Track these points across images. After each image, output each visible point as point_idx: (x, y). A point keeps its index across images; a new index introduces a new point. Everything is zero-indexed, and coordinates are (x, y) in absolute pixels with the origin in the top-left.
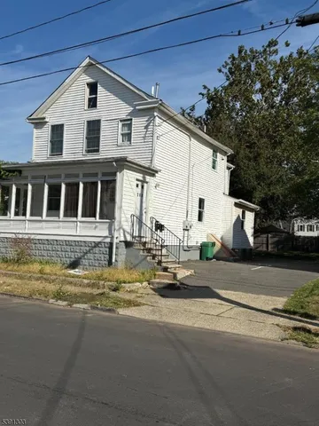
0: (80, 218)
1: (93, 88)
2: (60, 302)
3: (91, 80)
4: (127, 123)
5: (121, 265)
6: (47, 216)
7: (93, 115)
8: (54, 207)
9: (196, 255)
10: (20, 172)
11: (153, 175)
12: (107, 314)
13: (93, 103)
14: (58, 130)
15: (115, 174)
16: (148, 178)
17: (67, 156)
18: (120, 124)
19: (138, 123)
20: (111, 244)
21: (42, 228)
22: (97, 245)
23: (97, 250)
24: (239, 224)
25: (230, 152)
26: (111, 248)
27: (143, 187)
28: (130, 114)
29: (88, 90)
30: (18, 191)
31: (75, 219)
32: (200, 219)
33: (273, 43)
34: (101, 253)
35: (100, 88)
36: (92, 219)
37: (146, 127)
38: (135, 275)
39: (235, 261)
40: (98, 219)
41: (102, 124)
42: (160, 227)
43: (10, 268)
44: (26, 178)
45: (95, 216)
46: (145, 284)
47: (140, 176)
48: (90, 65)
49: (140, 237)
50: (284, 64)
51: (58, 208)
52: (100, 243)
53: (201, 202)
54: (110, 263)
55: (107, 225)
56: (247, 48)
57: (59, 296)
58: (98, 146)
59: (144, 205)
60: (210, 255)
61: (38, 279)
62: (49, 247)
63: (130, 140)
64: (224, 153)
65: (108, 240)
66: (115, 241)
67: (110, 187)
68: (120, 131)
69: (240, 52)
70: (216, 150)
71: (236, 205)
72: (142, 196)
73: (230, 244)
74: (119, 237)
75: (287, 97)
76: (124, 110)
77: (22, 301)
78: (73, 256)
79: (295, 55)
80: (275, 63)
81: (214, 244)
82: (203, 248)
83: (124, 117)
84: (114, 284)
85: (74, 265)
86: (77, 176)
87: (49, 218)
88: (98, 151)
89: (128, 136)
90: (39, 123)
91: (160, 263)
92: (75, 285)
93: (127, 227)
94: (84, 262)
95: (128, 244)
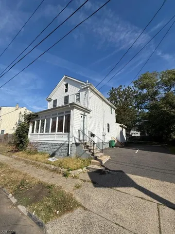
0: (56, 132)
1: (67, 85)
3: (66, 83)
4: (78, 95)
5: (73, 156)
7: (66, 94)
9: (108, 146)
10: (37, 116)
11: (89, 113)
13: (66, 91)
14: (55, 101)
15: (70, 112)
16: (86, 114)
18: (76, 96)
19: (82, 94)
20: (69, 144)
21: (43, 138)
22: (63, 145)
23: (63, 147)
25: (116, 108)
26: (68, 147)
27: (84, 118)
28: (79, 91)
29: (65, 87)
31: (54, 133)
32: (108, 132)
34: (63, 150)
35: (69, 85)
36: (61, 133)
37: (85, 95)
39: (123, 147)
40: (63, 133)
41: (69, 96)
42: (92, 135)
43: (26, 157)
44: (39, 118)
45: (62, 131)
46: (85, 169)
47: (83, 113)
48: (66, 78)
49: (84, 140)
50: (124, 91)
52: (64, 144)
53: (108, 125)
54: (68, 155)
55: (67, 135)
59: (85, 126)
60: (113, 145)
62: (48, 146)
63: (79, 101)
64: (114, 109)
65: (67, 143)
68: (76, 98)
69: (112, 89)
70: (112, 107)
71: (120, 126)
72: (84, 121)
73: (120, 141)
74: (72, 141)
76: (77, 90)
80: (122, 92)
81: (114, 141)
82: (111, 143)
83: (77, 92)
85: (53, 155)
86: (56, 114)
87: (45, 133)
89: (78, 99)
90: (50, 100)
91: (93, 154)
93: (77, 136)
94: (57, 153)
95: (77, 144)
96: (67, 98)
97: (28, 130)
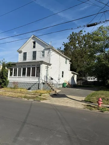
0: (31, 77)
1: (34, 43)
2: (25, 99)
3: (34, 41)
4: (43, 52)
5: (42, 89)
6: (22, 76)
7: (34, 50)
8: (24, 74)
9: (62, 86)
10: (15, 65)
11: (50, 65)
12: (38, 102)
13: (34, 47)
14: (25, 54)
15: (40, 65)
16: (49, 66)
17: (27, 60)
18: (41, 52)
19: (46, 52)
20: (39, 83)
21: (21, 79)
22: (35, 84)
24: (73, 78)
25: (70, 59)
26: (39, 85)
27: (47, 68)
28: (44, 50)
29: (33, 43)
30: (15, 70)
31: (29, 77)
32: (62, 77)
33: (81, 31)
34: (36, 86)
35: (36, 43)
36: (34, 77)
37: (48, 53)
38: (45, 92)
39: (72, 88)
40: (36, 77)
41: (37, 52)
42: (52, 79)
43: (12, 90)
44: (17, 66)
45: (35, 76)
46: (48, 94)
47: (47, 66)
48: (34, 37)
49: (47, 81)
50: (84, 37)
51: (25, 74)
53: (63, 72)
54: (39, 88)
55: (38, 79)
56: (74, 32)
57: (25, 97)
58: (36, 58)
59: (48, 73)
60: (65, 86)
61: (20, 93)
62: (23, 84)
63: (44, 56)
64: (69, 60)
65: (38, 82)
66: (40, 83)
67: (39, 69)
68: (41, 54)
69: (73, 33)
70: (66, 59)
71: (72, 73)
72: (47, 71)
73: (70, 83)
74: (41, 81)
75: (85, 45)
76: (43, 49)
77: (16, 99)
78: (29, 87)
79: (87, 34)
80: (82, 36)
81: (66, 83)
82: (63, 84)
84: (40, 94)
85: (29, 89)
86: (30, 66)
87: (22, 77)
88: (36, 59)
89: (43, 55)
90: (20, 52)
91: (52, 88)
92: (29, 94)
93: (43, 79)
94: (32, 88)
95: (43, 83)
96: (35, 53)
97: (7, 74)
